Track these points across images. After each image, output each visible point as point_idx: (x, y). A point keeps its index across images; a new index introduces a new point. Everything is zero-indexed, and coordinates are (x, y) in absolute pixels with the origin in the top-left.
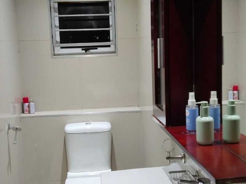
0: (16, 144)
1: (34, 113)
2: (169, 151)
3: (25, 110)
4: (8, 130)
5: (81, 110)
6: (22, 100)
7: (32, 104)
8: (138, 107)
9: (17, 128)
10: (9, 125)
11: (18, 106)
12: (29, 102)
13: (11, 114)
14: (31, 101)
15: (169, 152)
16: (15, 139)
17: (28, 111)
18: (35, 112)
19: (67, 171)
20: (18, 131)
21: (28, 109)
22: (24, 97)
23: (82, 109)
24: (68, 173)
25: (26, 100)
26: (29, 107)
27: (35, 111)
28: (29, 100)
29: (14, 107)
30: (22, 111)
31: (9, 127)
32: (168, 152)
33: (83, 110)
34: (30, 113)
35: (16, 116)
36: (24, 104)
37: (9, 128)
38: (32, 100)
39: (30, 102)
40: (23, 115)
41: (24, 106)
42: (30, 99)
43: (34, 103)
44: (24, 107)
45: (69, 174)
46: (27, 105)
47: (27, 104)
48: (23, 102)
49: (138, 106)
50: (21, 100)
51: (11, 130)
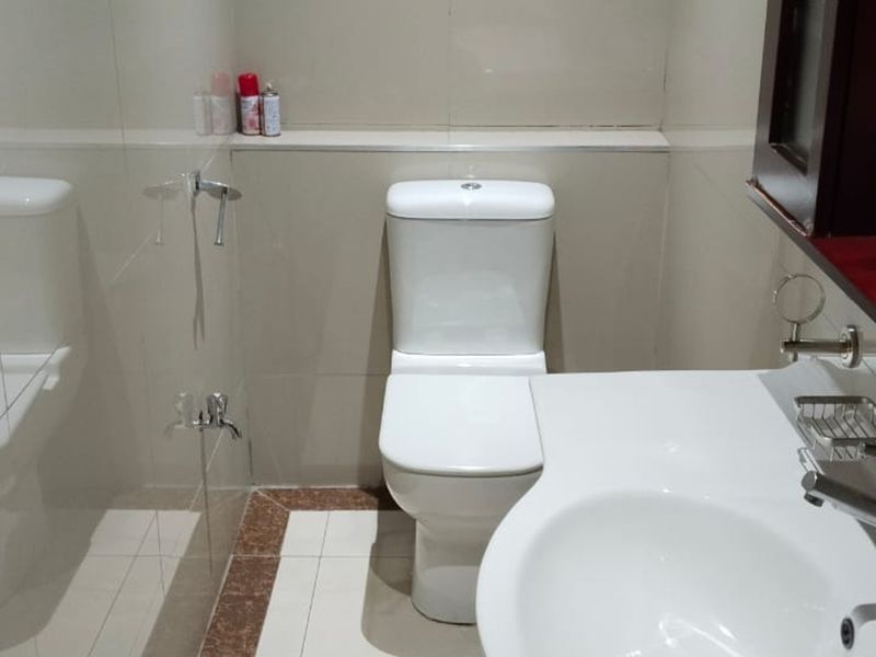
0: (221, 244)
1: (279, 135)
2: (796, 319)
3: (246, 123)
4: (195, 194)
5: (446, 133)
6: (238, 84)
7: (271, 100)
8: (658, 133)
9: (225, 190)
10: (198, 176)
11: (222, 106)
12: (261, 90)
13: (199, 134)
14: (269, 90)
15: (798, 325)
16: (220, 226)
17: (257, 125)
18: (282, 132)
19: (391, 346)
20: (230, 199)
21: (257, 118)
22: (243, 72)
23: (448, 130)
24: (396, 355)
25: (248, 85)
26: (260, 110)
27: (282, 129)
28: (260, 82)
29: (209, 110)
30: (235, 125)
31: (197, 183)
32: (794, 322)
33: (452, 133)
34: (265, 135)
35: (217, 140)
36: (243, 99)
37: (197, 188)
38: (270, 86)
39: (263, 94)
40: (240, 140)
41: (243, 105)
42: (266, 83)
43: (277, 98)
44: (244, 111)
45: (399, 358)
46: (253, 103)
47: (253, 100)
48: (238, 90)
49: (660, 130)
50: (234, 86)
51: (203, 195)
